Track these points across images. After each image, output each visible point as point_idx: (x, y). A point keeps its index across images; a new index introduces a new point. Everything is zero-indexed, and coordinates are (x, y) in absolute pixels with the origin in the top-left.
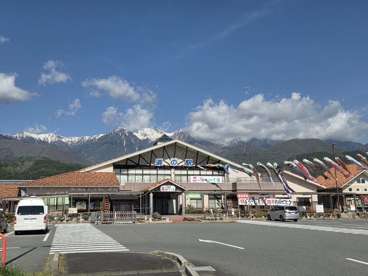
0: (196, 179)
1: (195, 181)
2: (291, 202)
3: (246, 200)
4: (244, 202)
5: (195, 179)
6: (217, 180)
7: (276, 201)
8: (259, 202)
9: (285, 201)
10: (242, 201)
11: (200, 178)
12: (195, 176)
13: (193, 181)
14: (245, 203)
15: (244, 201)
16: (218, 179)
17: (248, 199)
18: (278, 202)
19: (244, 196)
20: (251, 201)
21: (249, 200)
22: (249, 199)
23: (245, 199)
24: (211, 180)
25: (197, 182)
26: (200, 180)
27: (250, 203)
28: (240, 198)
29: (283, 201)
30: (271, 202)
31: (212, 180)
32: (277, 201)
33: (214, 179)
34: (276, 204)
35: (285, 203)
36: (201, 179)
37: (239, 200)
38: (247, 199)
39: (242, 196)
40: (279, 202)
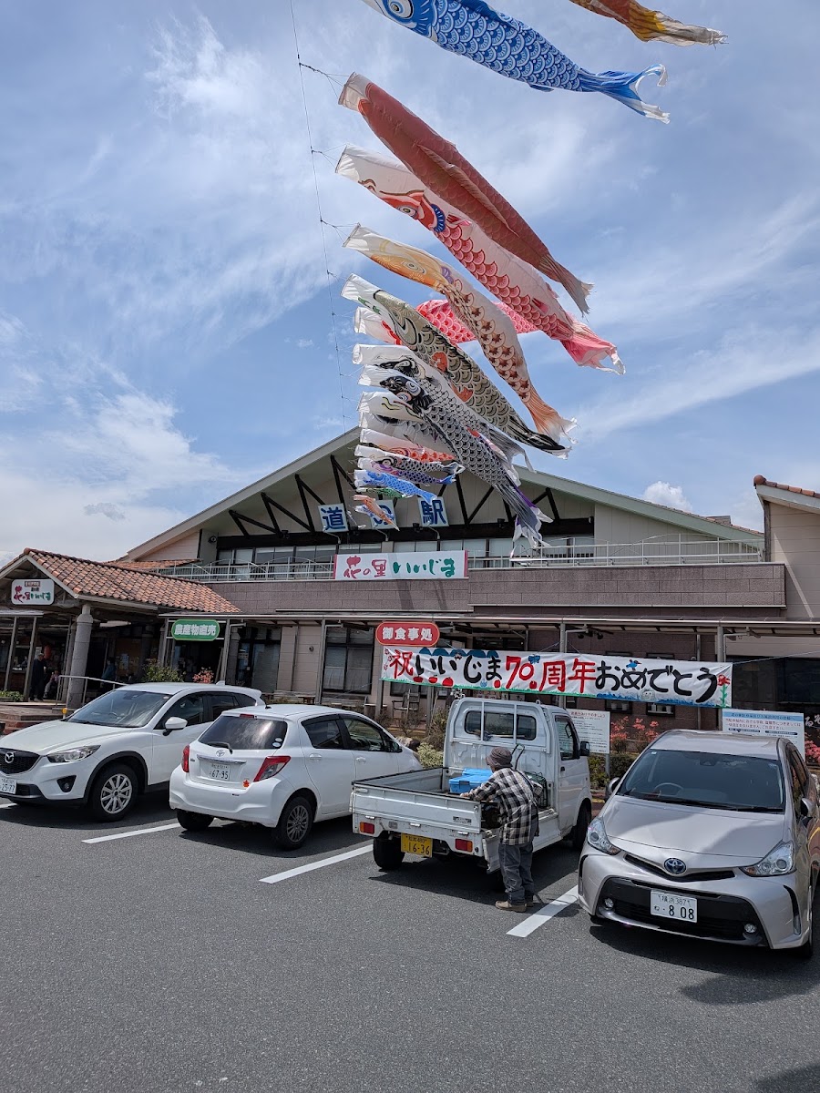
0: (358, 566)
1: (353, 573)
2: (713, 678)
3: (418, 658)
4: (405, 668)
5: (354, 568)
6: (443, 569)
7: (604, 667)
8: (495, 674)
9: (668, 670)
10: (396, 661)
11: (373, 563)
12: (353, 556)
13: (346, 573)
14: (411, 673)
15: (407, 660)
16: (447, 562)
17: (432, 650)
18: (619, 674)
19: (413, 634)
20: (446, 660)
21: (436, 659)
22: (435, 654)
23: (415, 651)
24: (416, 569)
25: (359, 576)
26: (372, 568)
27: (442, 672)
28: (393, 642)
29: (656, 673)
30: (570, 673)
31: (421, 568)
32: (612, 671)
33: (431, 562)
34: (600, 687)
35: (671, 689)
36: (375, 567)
37: (386, 655)
38: (425, 651)
39: (401, 634)
40: (626, 674)
